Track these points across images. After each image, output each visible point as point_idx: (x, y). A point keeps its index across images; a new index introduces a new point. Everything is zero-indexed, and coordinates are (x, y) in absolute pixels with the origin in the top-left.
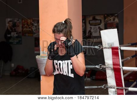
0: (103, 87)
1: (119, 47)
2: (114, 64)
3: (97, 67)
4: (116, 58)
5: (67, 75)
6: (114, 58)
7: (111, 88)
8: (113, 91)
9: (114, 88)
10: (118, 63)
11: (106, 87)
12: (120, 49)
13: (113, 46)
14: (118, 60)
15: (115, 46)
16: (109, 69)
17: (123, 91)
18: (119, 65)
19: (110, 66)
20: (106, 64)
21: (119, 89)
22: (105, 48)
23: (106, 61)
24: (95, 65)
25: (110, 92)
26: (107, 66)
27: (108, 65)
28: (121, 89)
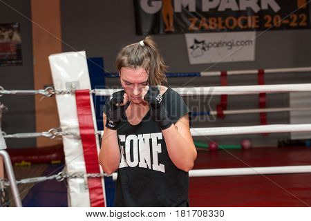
0: (58, 177)
1: (90, 89)
2: (81, 127)
3: (45, 134)
4: (84, 113)
5: (150, 168)
6: (80, 113)
7: (75, 177)
8: (80, 184)
9: (82, 177)
10: (90, 124)
11: (65, 177)
12: (93, 94)
13: (78, 89)
14: (89, 117)
15: (81, 89)
16: (70, 138)
17: (101, 181)
18: (93, 128)
19: (72, 131)
20: (63, 128)
21: (93, 178)
22: (60, 93)
23: (63, 121)
24: (41, 132)
25: (72, 185)
26: (66, 132)
27: (67, 129)
28: (97, 177)
